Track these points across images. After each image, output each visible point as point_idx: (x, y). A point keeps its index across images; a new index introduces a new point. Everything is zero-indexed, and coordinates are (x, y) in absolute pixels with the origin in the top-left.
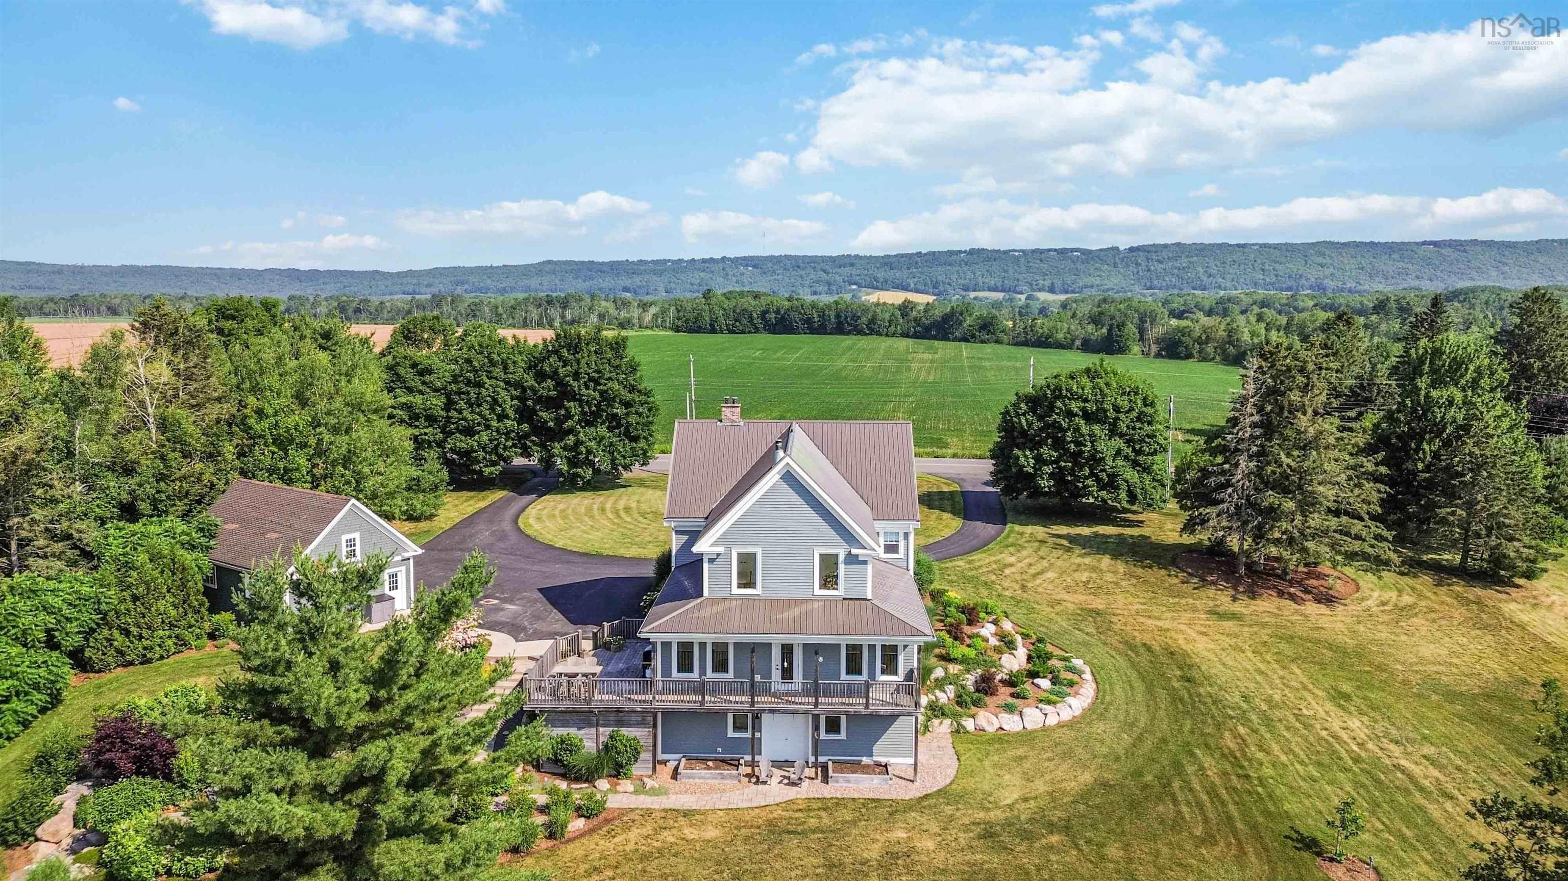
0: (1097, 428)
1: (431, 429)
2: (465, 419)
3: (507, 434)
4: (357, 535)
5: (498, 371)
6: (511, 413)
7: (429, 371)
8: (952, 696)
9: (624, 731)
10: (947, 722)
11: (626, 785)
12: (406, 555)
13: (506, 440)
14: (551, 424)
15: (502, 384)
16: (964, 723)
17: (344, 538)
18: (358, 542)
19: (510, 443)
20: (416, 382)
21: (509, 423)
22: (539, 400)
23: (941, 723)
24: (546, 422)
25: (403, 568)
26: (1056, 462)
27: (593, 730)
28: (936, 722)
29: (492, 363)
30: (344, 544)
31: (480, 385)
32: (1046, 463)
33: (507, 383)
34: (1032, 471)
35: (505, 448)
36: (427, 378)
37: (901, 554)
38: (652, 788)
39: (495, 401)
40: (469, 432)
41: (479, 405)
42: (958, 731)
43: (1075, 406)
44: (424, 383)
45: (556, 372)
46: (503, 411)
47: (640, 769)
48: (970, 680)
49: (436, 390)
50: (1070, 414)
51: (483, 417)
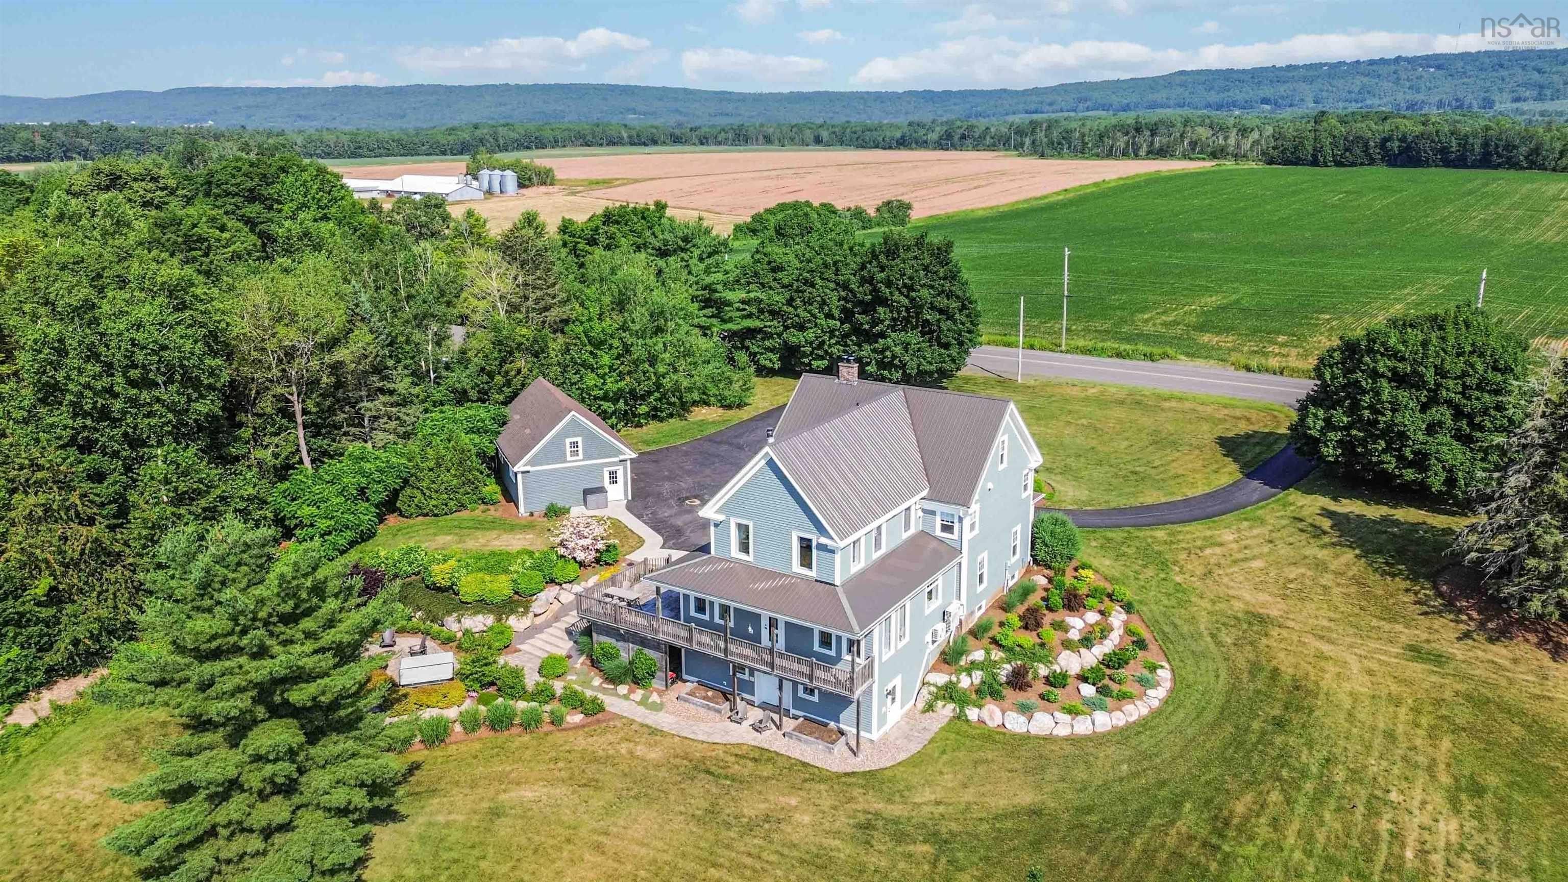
0: (1403, 396)
1: (775, 323)
2: (797, 316)
3: (832, 332)
4: (579, 439)
5: (830, 274)
6: (836, 313)
7: (779, 268)
8: (977, 681)
9: (646, 651)
10: (951, 706)
11: (639, 694)
12: (622, 457)
13: (830, 338)
14: (866, 327)
15: (832, 285)
16: (967, 711)
17: (568, 441)
18: (580, 444)
19: (833, 341)
20: (768, 278)
21: (831, 322)
22: (861, 303)
23: (944, 706)
24: (862, 324)
25: (621, 468)
26: (1347, 428)
27: (626, 645)
28: (940, 703)
29: (826, 265)
30: (568, 445)
31: (813, 285)
32: (1335, 429)
33: (838, 284)
34: (1317, 435)
35: (830, 346)
36: (780, 275)
37: (955, 536)
38: (654, 702)
39: (824, 302)
40: (801, 328)
41: (811, 304)
42: (959, 718)
43: (1384, 364)
44: (775, 280)
45: (872, 278)
46: (830, 310)
47: (657, 683)
48: (1005, 671)
49: (784, 287)
50: (1375, 375)
51: (813, 315)
